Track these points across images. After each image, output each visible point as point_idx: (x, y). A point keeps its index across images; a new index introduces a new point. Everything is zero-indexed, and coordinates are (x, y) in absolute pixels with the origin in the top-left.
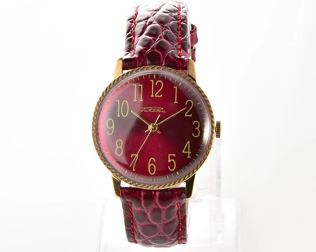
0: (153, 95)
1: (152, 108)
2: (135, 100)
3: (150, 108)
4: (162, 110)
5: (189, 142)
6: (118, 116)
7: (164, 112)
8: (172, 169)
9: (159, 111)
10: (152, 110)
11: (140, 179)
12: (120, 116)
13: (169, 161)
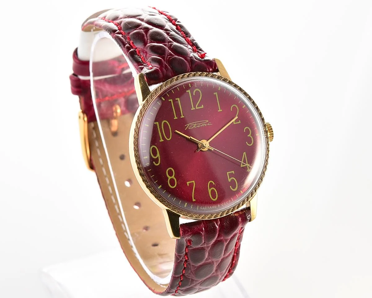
0: (194, 108)
1: (196, 123)
2: (176, 118)
3: (195, 124)
4: (207, 123)
5: (245, 153)
6: (162, 140)
7: (210, 124)
8: (234, 188)
9: (204, 124)
10: (197, 125)
11: (203, 209)
12: (163, 140)
13: (230, 180)
